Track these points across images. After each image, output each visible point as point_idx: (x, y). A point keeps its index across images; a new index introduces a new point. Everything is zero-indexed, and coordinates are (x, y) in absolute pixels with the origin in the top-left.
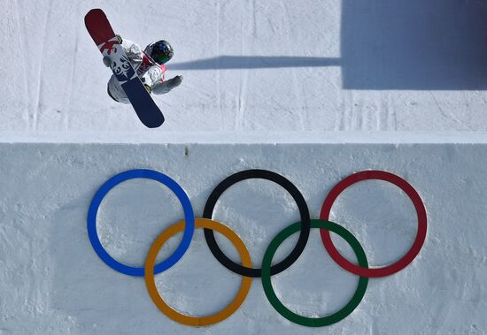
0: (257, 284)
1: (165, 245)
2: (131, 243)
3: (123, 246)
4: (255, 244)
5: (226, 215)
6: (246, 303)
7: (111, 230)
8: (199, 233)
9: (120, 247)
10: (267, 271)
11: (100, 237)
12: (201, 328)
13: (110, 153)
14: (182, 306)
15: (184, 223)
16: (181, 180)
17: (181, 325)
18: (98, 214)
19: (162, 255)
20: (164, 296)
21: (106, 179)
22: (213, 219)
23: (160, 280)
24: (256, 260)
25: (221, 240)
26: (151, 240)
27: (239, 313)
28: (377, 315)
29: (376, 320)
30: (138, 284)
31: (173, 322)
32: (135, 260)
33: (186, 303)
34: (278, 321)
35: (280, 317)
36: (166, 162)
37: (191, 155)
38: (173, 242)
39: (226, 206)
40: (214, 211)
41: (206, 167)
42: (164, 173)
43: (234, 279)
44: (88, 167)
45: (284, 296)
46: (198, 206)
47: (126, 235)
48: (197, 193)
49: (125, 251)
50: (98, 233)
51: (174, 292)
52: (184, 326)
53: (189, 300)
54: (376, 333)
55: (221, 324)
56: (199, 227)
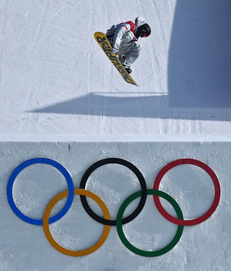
0: (113, 230)
1: (56, 205)
2: (34, 204)
3: (29, 206)
4: (112, 205)
5: (94, 187)
6: (107, 242)
7: (22, 196)
8: (77, 198)
9: (27, 207)
10: (120, 222)
11: (15, 201)
12: (79, 258)
13: (21, 148)
14: (66, 244)
15: (68, 191)
16: (66, 165)
17: (66, 256)
18: (13, 186)
19: (54, 211)
20: (56, 238)
21: (18, 164)
22: (86, 189)
23: (53, 227)
24: (113, 215)
25: (91, 202)
26: (47, 202)
27: (102, 248)
28: (189, 249)
29: (188, 252)
30: (39, 229)
31: (61, 254)
32: (37, 215)
33: (69, 242)
34: (126, 253)
35: (128, 251)
36: (56, 153)
37: (72, 149)
38: (61, 203)
39: (94, 181)
40: (87, 184)
41: (81, 156)
42: (55, 160)
43: (99, 227)
44: (7, 156)
45: (130, 238)
46: (76, 181)
47: (31, 199)
48: (75, 173)
49: (30, 210)
50: (13, 197)
51: (61, 234)
52: (68, 256)
53: (70, 240)
54: (188, 261)
55: (91, 256)
56: (77, 194)
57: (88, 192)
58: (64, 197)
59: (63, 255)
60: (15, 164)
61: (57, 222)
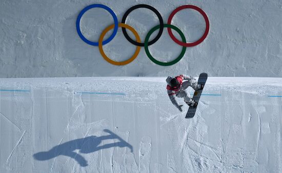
0: (142, 49)
1: (107, 34)
2: (93, 33)
4: (142, 33)
5: (131, 22)
6: (138, 56)
7: (85, 28)
8: (120, 29)
9: (89, 34)
10: (146, 44)
11: (81, 30)
12: (121, 66)
14: (113, 57)
15: (114, 25)
16: (113, 8)
17: (113, 65)
18: (80, 22)
19: (105, 37)
20: (106, 53)
21: (83, 8)
23: (105, 47)
24: (142, 39)
25: (129, 32)
26: (101, 31)
27: (136, 60)
28: (190, 61)
29: (189, 63)
30: (96, 49)
31: (110, 64)
32: (95, 39)
34: (151, 64)
35: (152, 62)
38: (110, 32)
39: (131, 18)
41: (123, 3)
42: (107, 5)
43: (133, 47)
44: (76, 3)
45: (153, 54)
46: (120, 19)
47: (91, 30)
48: (119, 13)
49: (91, 36)
50: (80, 28)
51: (110, 52)
53: (116, 55)
54: (189, 68)
55: (128, 65)
56: (120, 26)
57: (127, 25)
58: (112, 28)
60: (81, 8)
61: (108, 44)
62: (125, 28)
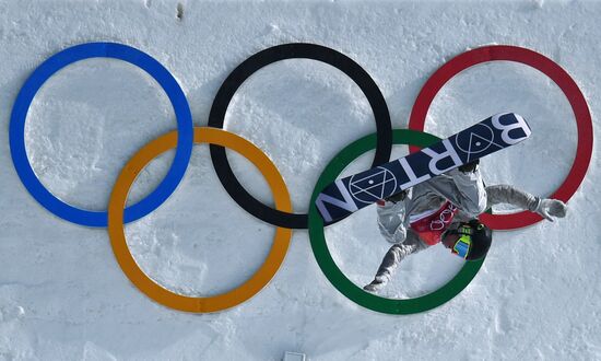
0: (300, 241)
1: (143, 173)
2: (85, 168)
3: (70, 175)
4: (297, 172)
5: (248, 121)
6: (283, 272)
7: (50, 148)
8: (201, 152)
9: (65, 177)
10: (316, 218)
11: (31, 160)
12: (205, 317)
13: (48, 14)
14: (169, 280)
15: (176, 134)
16: (170, 61)
17: (171, 311)
18: (28, 120)
19: (138, 190)
20: (142, 261)
21: (41, 59)
22: (225, 128)
23: (137, 233)
24: (298, 197)
25: (240, 165)
26: (119, 164)
27: (270, 290)
28: (507, 294)
29: (505, 302)
30: (96, 239)
31: (156, 306)
32: (92, 199)
33: (179, 272)
34: (335, 305)
35: (340, 297)
36: (145, 30)
37: (189, 19)
38: (158, 167)
39: (248, 105)
40: (228, 115)
41: (213, 39)
42: (143, 48)
43: (260, 233)
44: (10, 38)
45: (347, 261)
46: (200, 108)
47: (76, 156)
48: (197, 84)
49: (74, 184)
50: (28, 151)
51: (158, 252)
52: (175, 313)
53: (183, 268)
54: (505, 325)
55: (239, 310)
56: (201, 141)
57: (232, 137)
58: (166, 149)
59: (163, 308)
60: (31, 59)
61: (149, 218)
62: (222, 150)
